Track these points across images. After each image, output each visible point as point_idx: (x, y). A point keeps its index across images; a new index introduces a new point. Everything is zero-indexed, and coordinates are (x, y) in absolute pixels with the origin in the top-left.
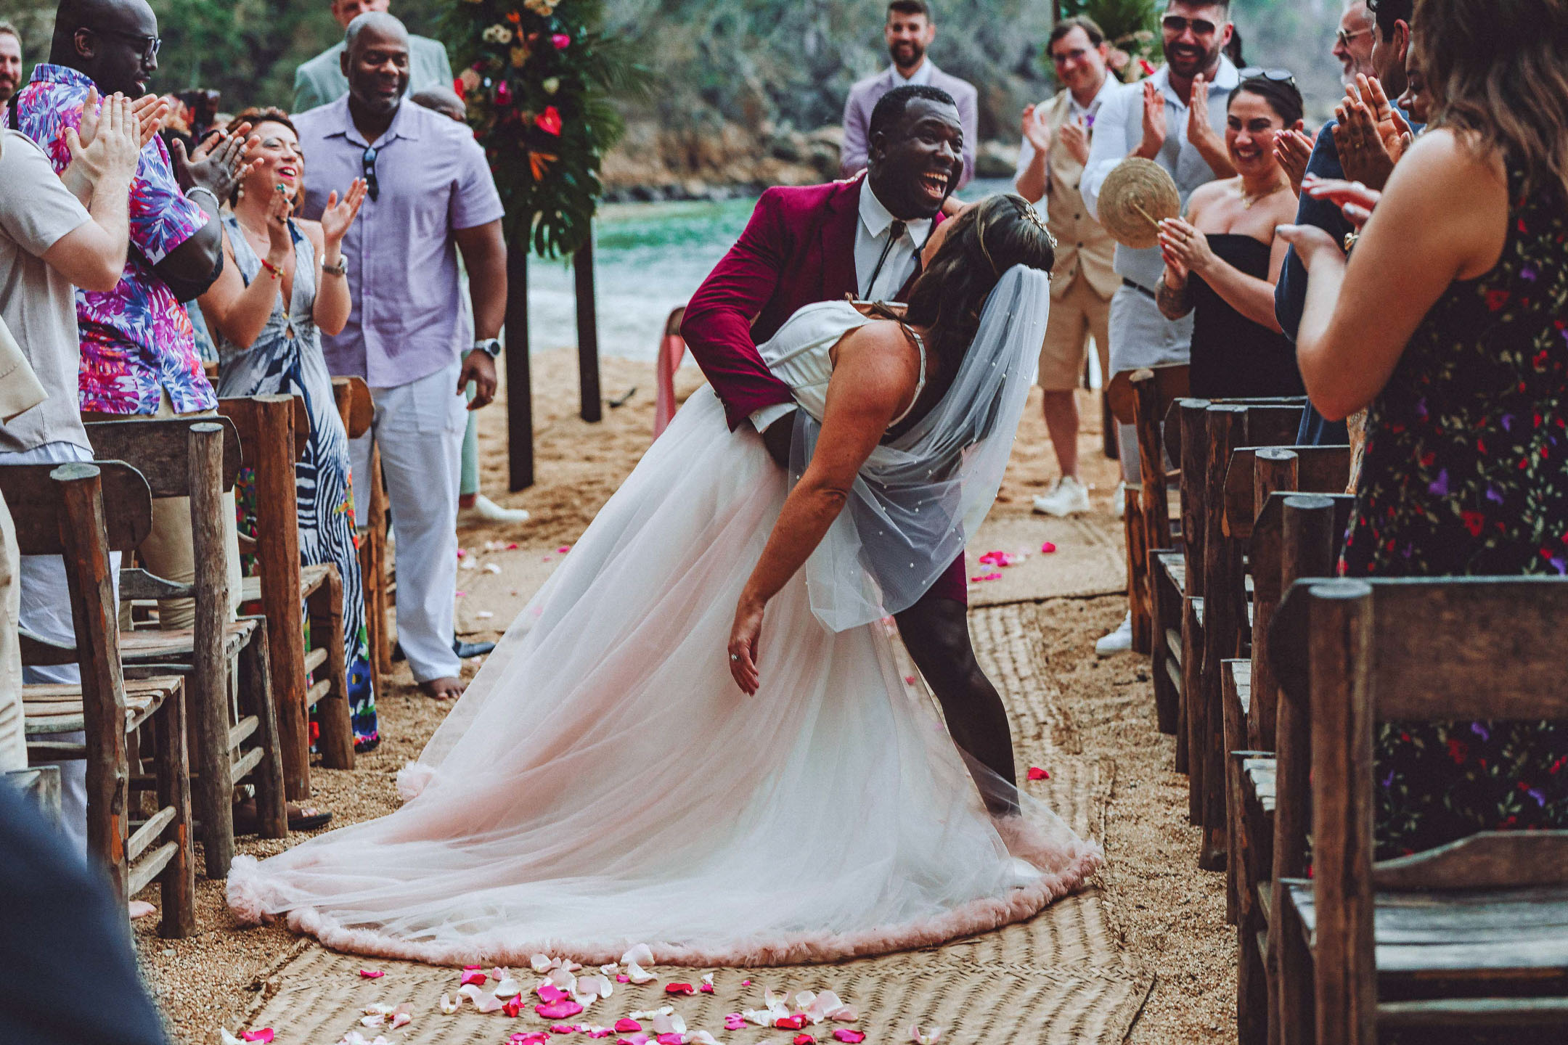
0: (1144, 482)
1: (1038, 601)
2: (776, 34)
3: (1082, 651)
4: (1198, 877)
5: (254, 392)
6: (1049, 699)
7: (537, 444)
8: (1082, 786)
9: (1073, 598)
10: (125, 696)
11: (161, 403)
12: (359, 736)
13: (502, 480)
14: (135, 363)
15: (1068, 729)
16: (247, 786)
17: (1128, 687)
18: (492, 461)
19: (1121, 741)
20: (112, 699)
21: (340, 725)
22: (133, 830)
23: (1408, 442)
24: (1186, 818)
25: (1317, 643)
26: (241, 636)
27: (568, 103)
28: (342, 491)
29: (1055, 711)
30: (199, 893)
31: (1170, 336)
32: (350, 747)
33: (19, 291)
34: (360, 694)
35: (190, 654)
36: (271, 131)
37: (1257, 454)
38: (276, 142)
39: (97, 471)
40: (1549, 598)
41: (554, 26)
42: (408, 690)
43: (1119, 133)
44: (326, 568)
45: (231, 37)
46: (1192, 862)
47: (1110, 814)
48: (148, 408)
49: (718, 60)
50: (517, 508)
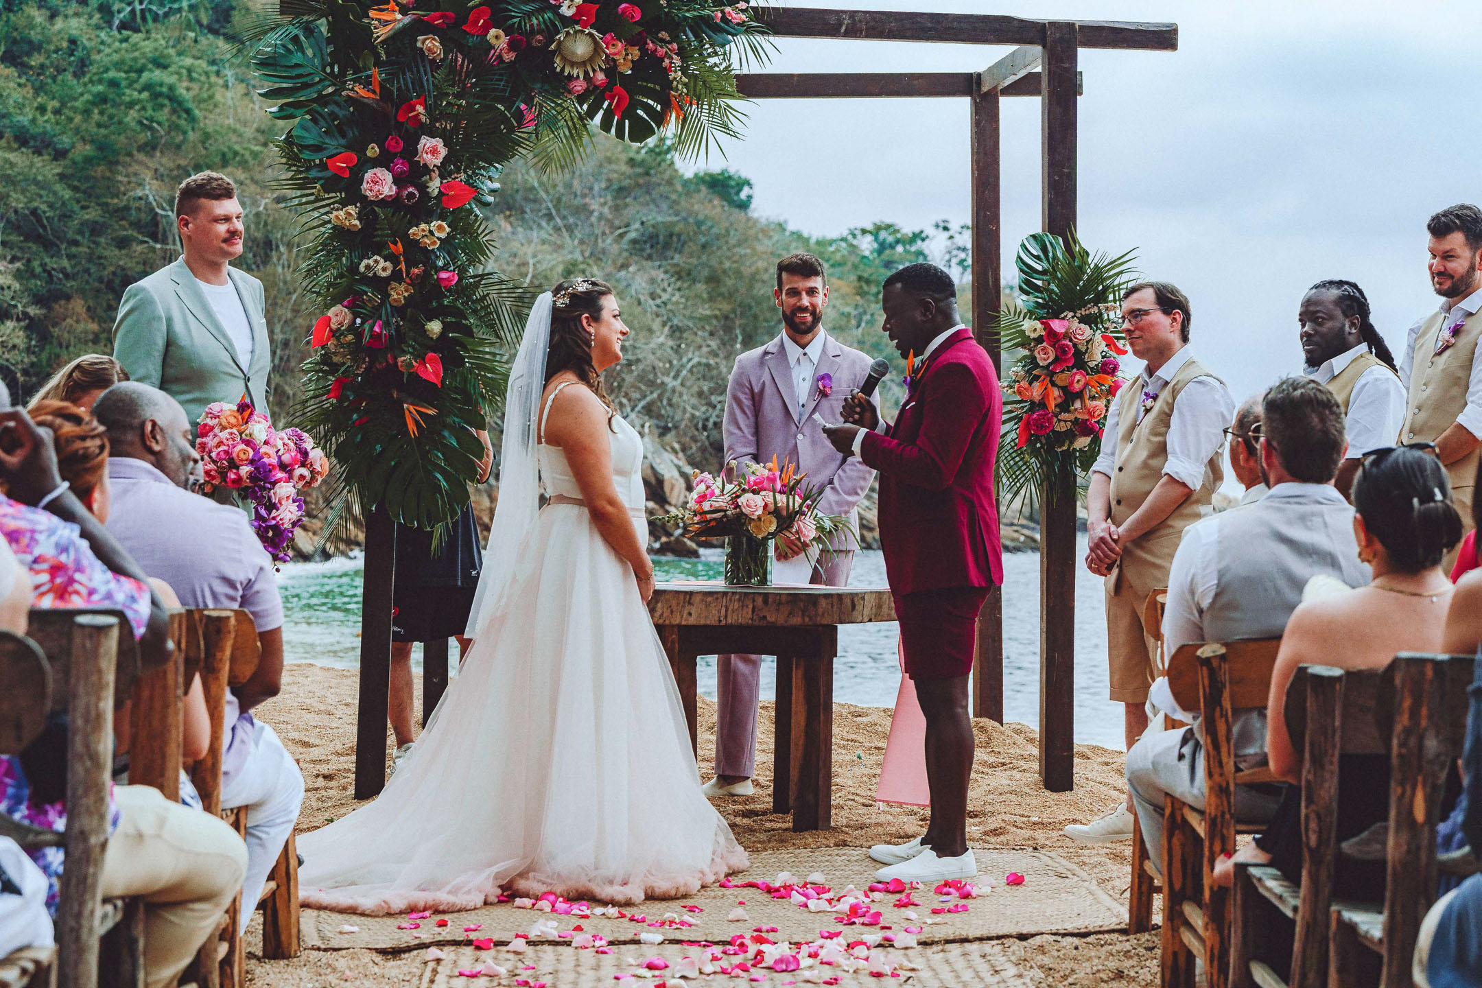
1: (1022, 937)
9: (1064, 935)
27: (451, 349)
41: (441, 261)
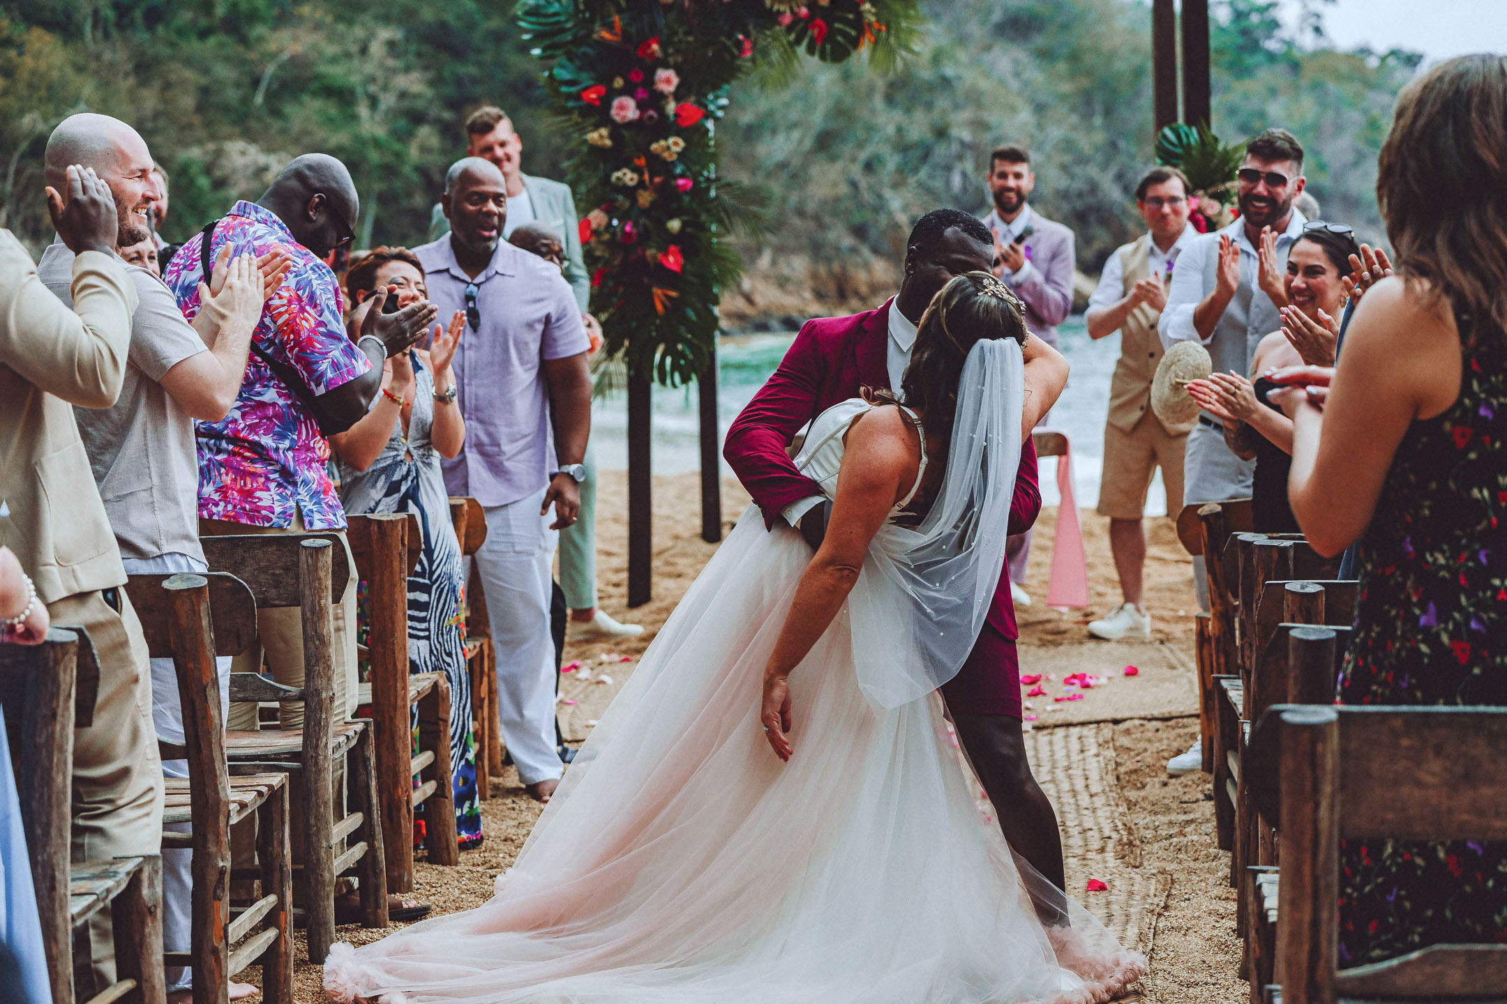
0: (1212, 610)
1: (1116, 722)
2: (923, 173)
3: (1154, 770)
4: (1236, 987)
5: (372, 511)
6: (1116, 814)
7: (656, 563)
8: (1138, 898)
9: (1150, 720)
10: (229, 790)
11: (294, 518)
12: (464, 835)
13: (622, 596)
14: (274, 480)
15: (1130, 844)
16: (351, 878)
17: (1194, 806)
18: (615, 578)
19: (1181, 856)
20: (217, 792)
21: (445, 825)
22: (234, 916)
23: (1400, 579)
24: (1234, 931)
25: (1287, 764)
26: (348, 737)
27: (692, 243)
28: (454, 605)
29: (1120, 826)
30: (300, 977)
31: (1242, 474)
32: (454, 845)
33: (142, 415)
34: (465, 796)
35: (299, 753)
36: (398, 269)
37: (1287, 587)
38: (401, 280)
39: (205, 582)
40: (1496, 728)
41: (678, 170)
42: (514, 792)
43: (1197, 278)
44: (435, 676)
45: (407, 170)
46: (1232, 972)
47: (1161, 925)
48: (281, 522)
49: (867, 196)
50: (633, 622)
